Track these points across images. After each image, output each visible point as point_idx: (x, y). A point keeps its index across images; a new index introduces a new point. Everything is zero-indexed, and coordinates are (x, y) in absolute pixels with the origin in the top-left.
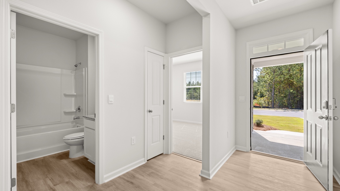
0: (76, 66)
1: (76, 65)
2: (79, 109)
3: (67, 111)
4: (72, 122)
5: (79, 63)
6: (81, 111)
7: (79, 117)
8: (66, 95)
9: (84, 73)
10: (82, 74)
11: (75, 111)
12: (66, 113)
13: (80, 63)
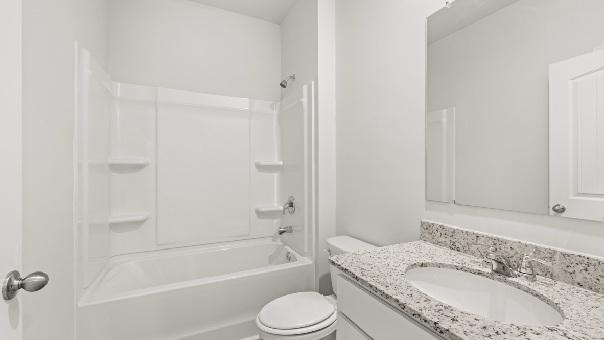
0: (283, 86)
1: (284, 81)
2: (291, 205)
3: (263, 208)
4: (274, 239)
5: (291, 77)
6: (297, 209)
7: (291, 227)
8: (260, 167)
9: (305, 100)
10: (301, 103)
11: (281, 208)
12: (261, 214)
13: (293, 78)
